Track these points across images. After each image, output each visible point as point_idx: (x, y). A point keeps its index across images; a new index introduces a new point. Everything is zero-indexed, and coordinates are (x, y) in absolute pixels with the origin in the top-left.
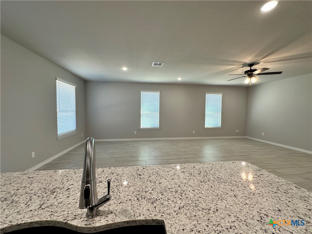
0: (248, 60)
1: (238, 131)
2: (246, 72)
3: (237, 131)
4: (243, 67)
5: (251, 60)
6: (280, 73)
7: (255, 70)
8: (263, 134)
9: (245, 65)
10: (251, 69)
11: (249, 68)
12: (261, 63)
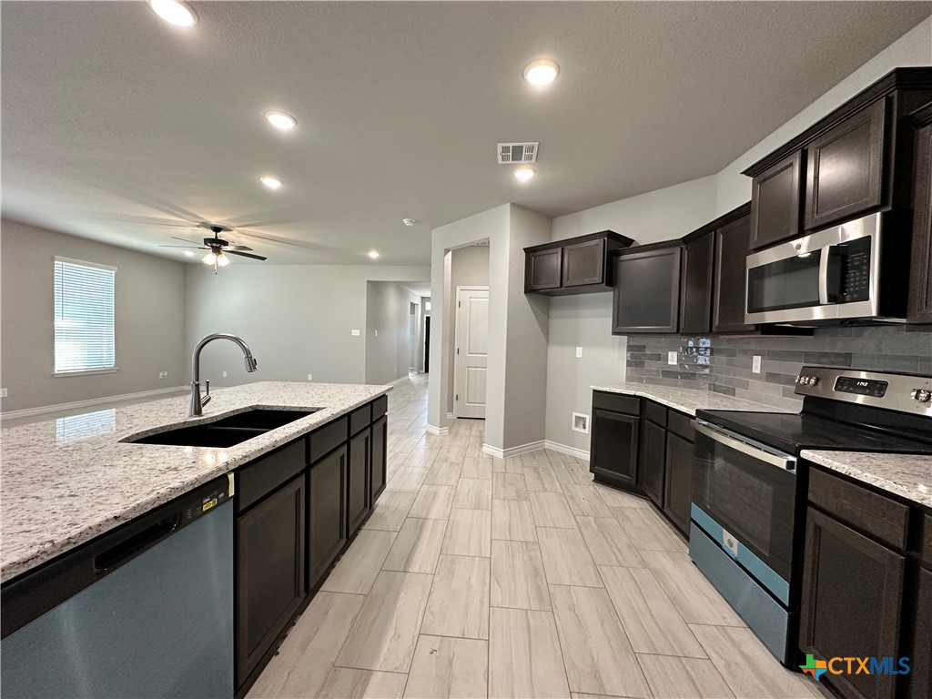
0: (215, 221)
1: (166, 374)
2: (207, 241)
3: (161, 374)
4: (198, 226)
5: (220, 222)
6: (264, 259)
7: (226, 243)
8: (225, 374)
9: (205, 225)
10: (216, 237)
11: (212, 235)
12: (234, 232)
